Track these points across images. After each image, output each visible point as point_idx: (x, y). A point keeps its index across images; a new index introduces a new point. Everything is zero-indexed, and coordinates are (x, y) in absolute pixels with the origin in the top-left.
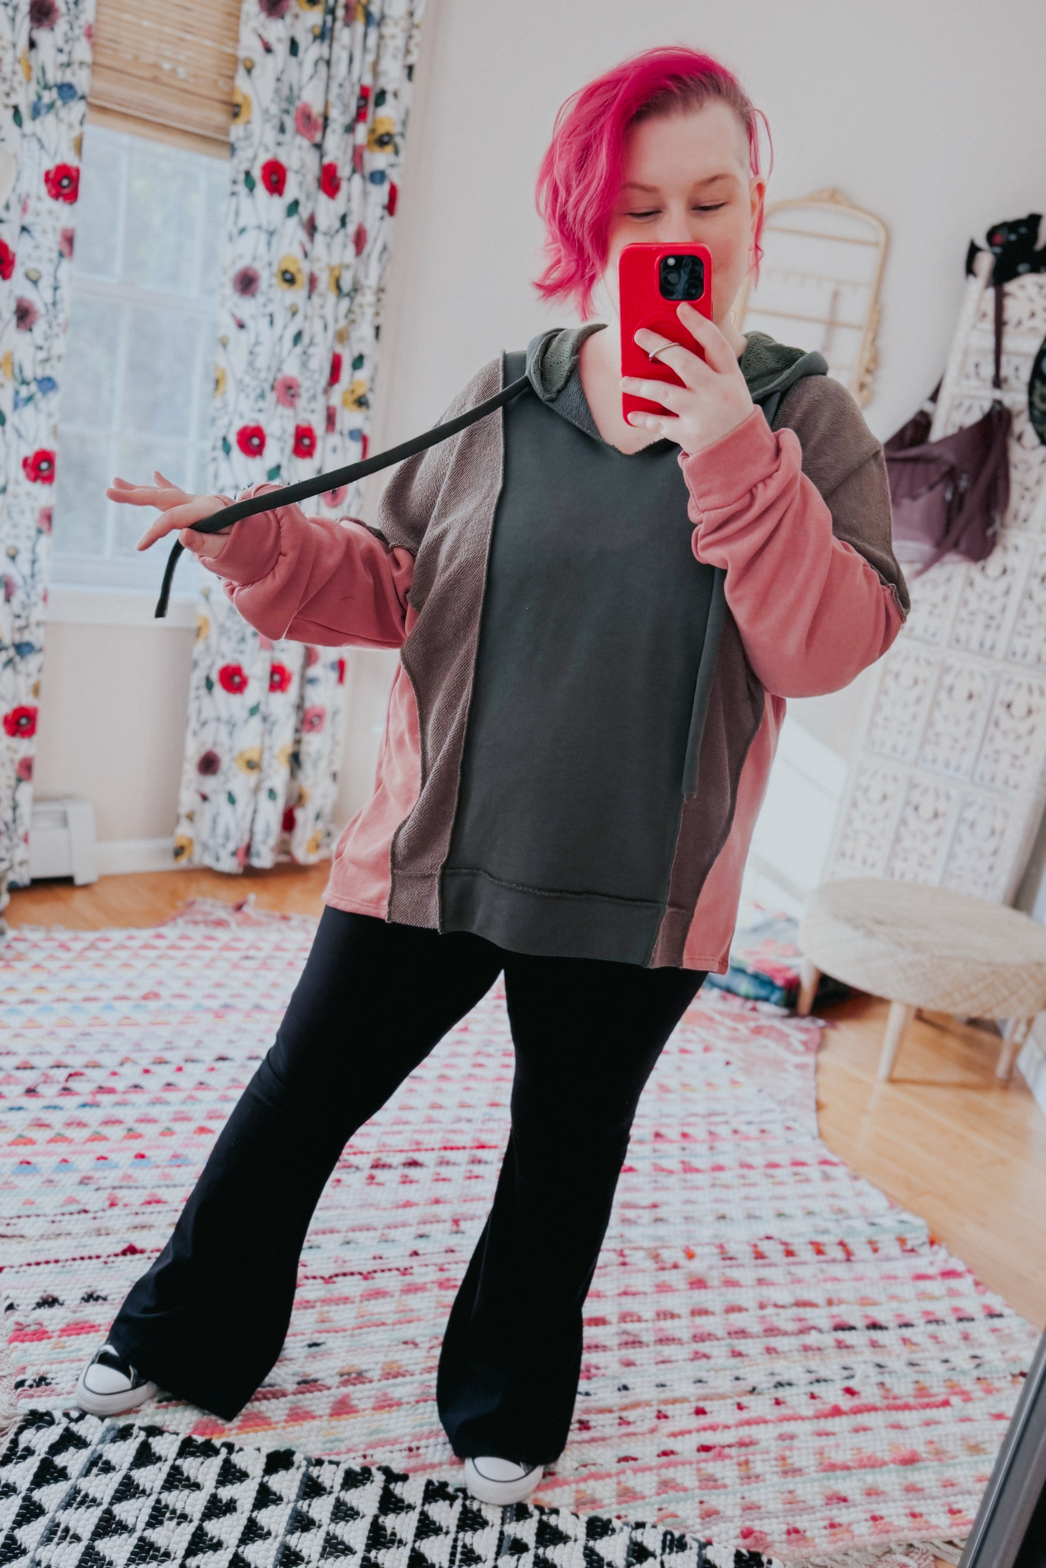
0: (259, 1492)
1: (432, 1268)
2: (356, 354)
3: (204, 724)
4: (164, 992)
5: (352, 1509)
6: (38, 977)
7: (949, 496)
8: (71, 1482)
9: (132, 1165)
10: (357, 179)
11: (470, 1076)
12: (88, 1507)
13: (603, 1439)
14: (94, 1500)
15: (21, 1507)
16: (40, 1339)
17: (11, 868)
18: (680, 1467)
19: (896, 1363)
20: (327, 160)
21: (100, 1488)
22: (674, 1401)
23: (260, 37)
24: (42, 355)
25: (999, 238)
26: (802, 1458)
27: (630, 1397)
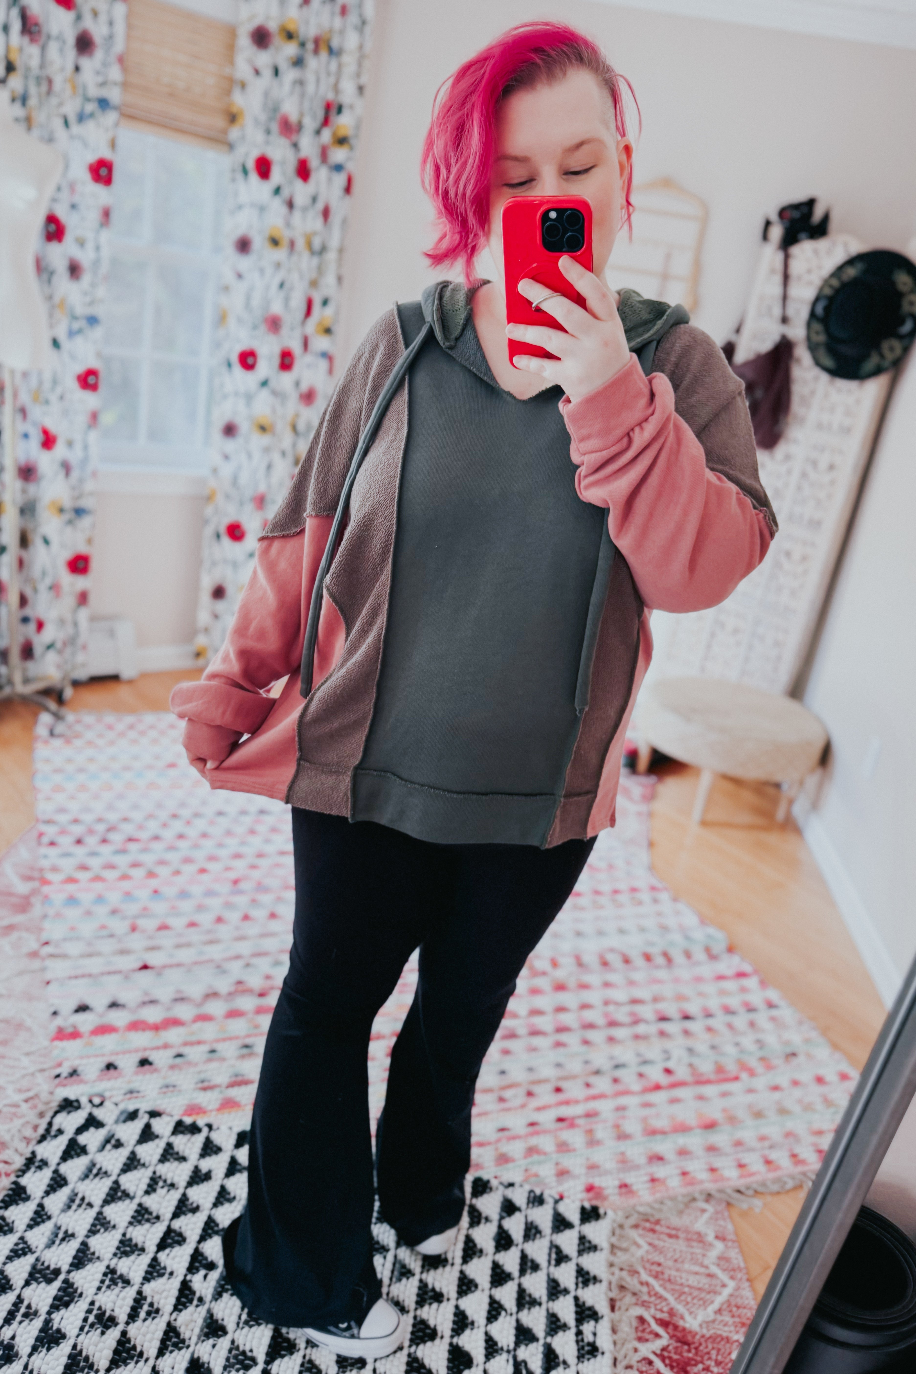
0: (229, 1163)
2: (324, 296)
3: (215, 564)
4: (182, 762)
6: (90, 752)
8: (89, 1157)
9: (149, 899)
10: (324, 170)
12: (101, 1178)
13: (486, 1114)
14: (106, 1173)
15: (52, 1179)
16: (75, 1039)
17: (74, 668)
18: (542, 1135)
19: (701, 1047)
20: (302, 155)
21: (111, 1162)
22: (539, 1082)
23: (251, 63)
24: (88, 299)
25: (787, 215)
26: (632, 1126)
27: (506, 1080)
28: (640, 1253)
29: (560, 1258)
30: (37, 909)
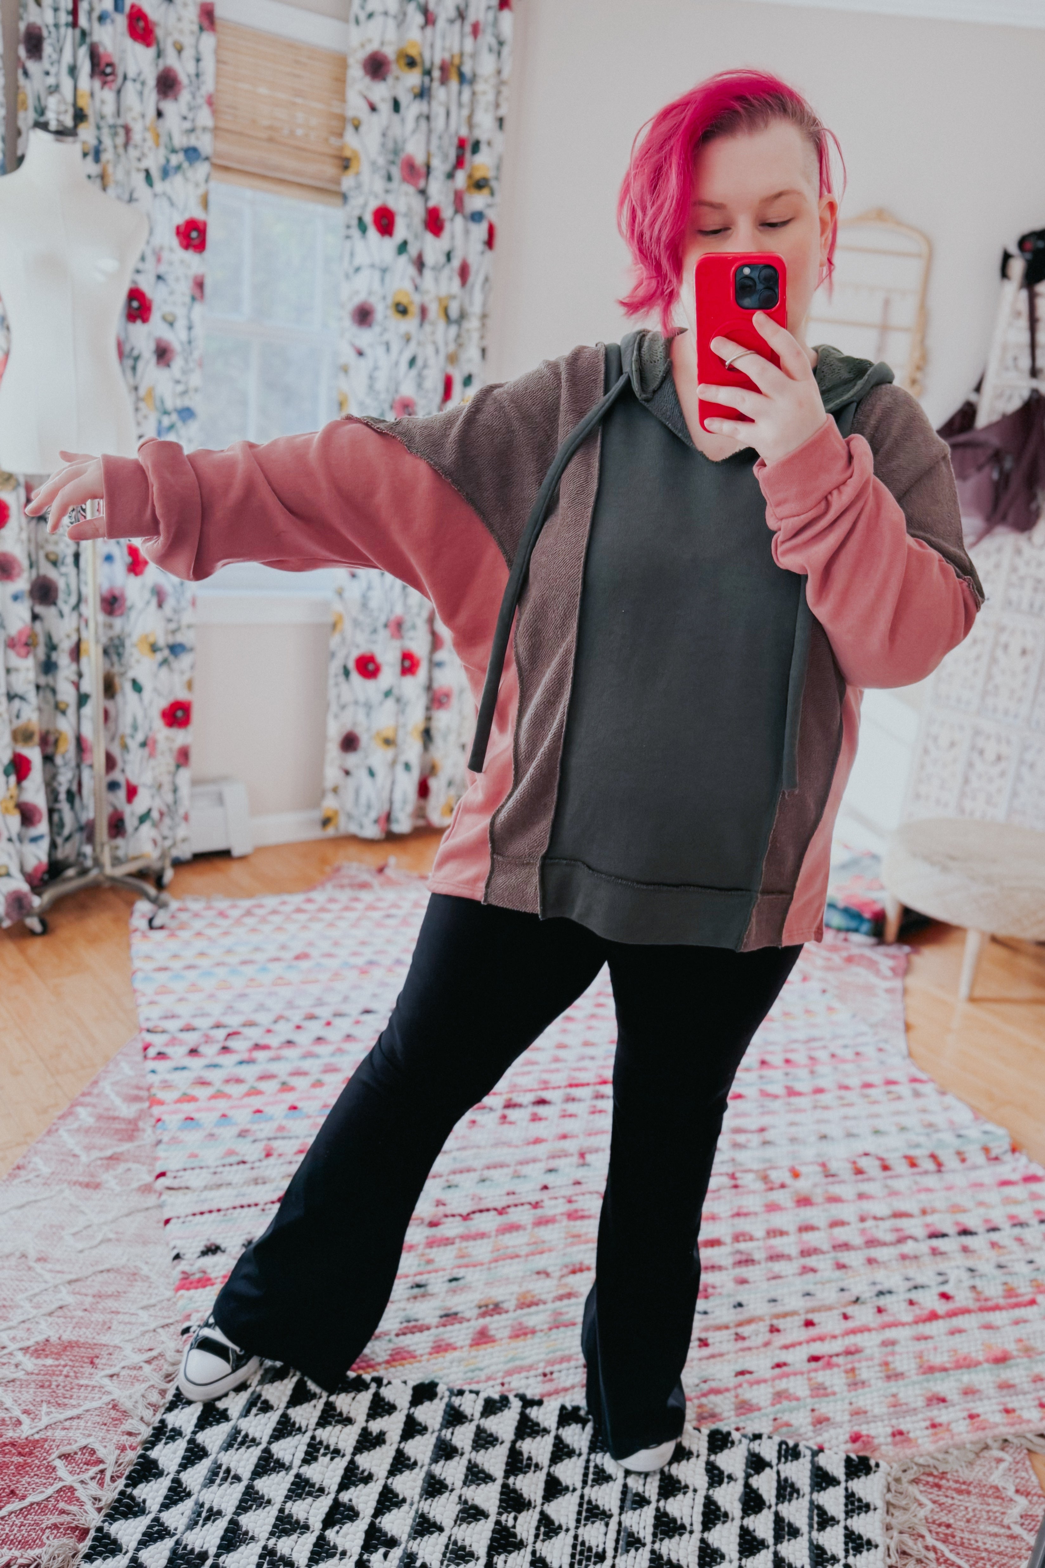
0: (406, 1423)
1: (561, 1201)
2: (466, 373)
3: (343, 707)
4: (314, 952)
5: (491, 1435)
6: (200, 944)
7: (995, 475)
8: (231, 1423)
9: (286, 1117)
10: (459, 220)
11: (593, 1016)
12: (248, 1447)
13: (721, 1355)
14: (253, 1440)
15: (187, 1450)
16: (204, 1286)
17: (174, 845)
18: (792, 1378)
19: (986, 1267)
20: (431, 204)
21: (259, 1428)
22: (785, 1315)
23: (366, 98)
24: (180, 388)
25: (1029, 245)
26: (904, 1363)
27: (744, 1314)
28: (922, 1513)
29: (824, 1520)
30: (148, 1136)
